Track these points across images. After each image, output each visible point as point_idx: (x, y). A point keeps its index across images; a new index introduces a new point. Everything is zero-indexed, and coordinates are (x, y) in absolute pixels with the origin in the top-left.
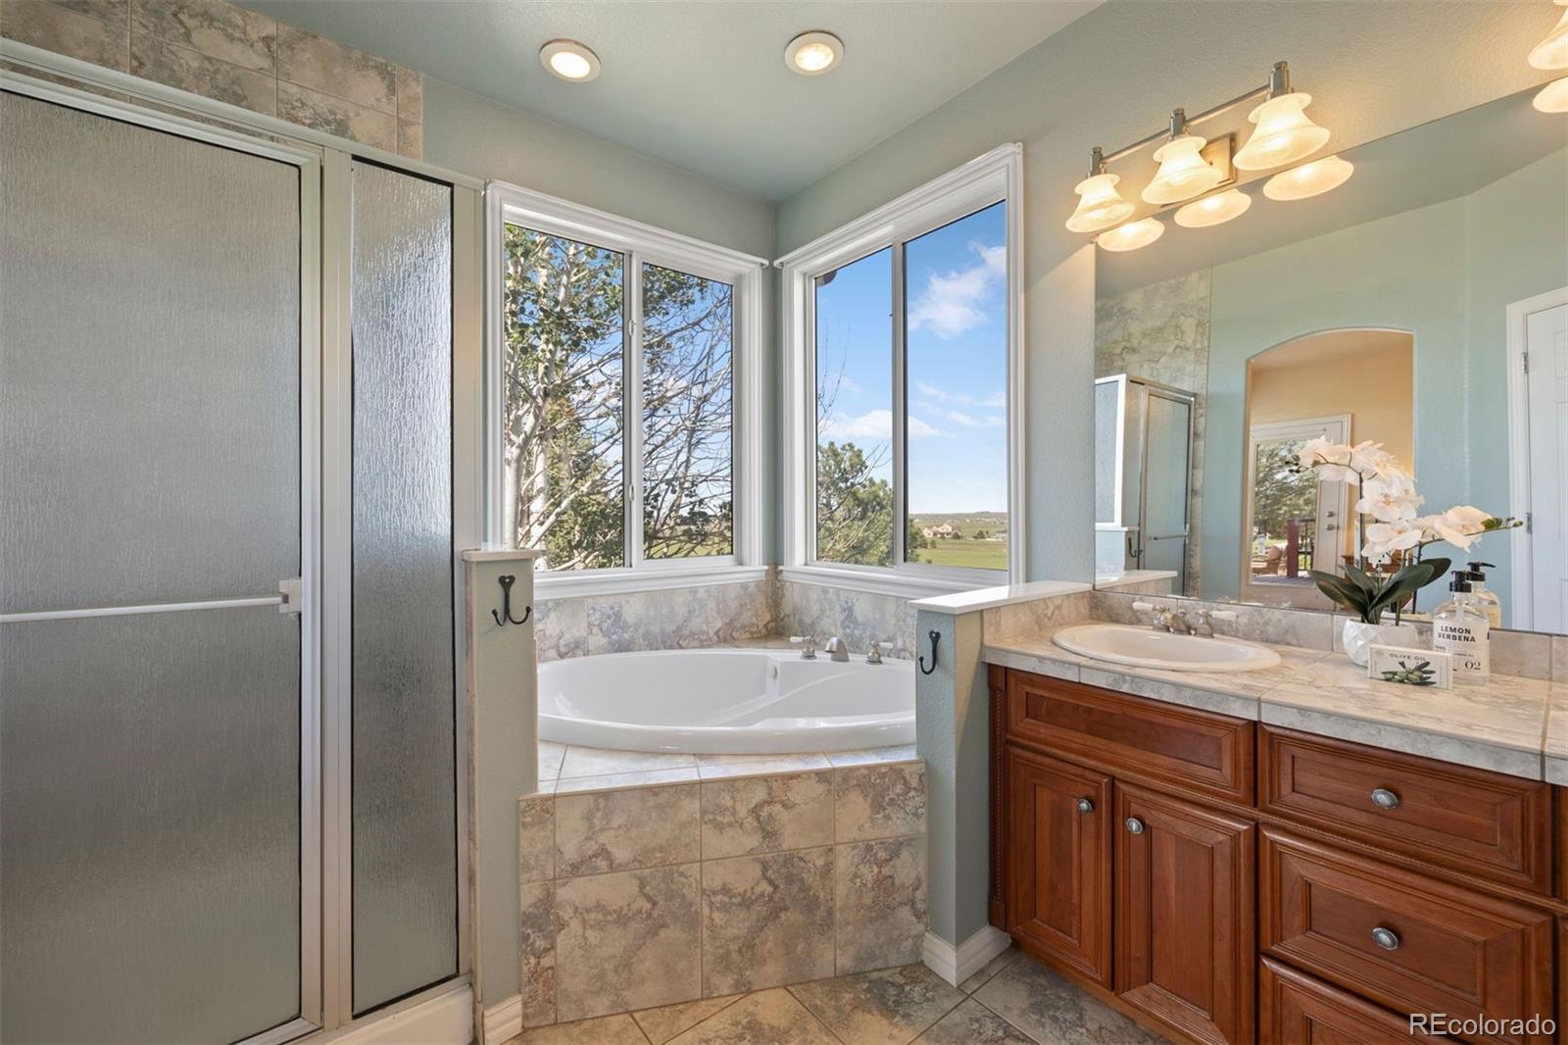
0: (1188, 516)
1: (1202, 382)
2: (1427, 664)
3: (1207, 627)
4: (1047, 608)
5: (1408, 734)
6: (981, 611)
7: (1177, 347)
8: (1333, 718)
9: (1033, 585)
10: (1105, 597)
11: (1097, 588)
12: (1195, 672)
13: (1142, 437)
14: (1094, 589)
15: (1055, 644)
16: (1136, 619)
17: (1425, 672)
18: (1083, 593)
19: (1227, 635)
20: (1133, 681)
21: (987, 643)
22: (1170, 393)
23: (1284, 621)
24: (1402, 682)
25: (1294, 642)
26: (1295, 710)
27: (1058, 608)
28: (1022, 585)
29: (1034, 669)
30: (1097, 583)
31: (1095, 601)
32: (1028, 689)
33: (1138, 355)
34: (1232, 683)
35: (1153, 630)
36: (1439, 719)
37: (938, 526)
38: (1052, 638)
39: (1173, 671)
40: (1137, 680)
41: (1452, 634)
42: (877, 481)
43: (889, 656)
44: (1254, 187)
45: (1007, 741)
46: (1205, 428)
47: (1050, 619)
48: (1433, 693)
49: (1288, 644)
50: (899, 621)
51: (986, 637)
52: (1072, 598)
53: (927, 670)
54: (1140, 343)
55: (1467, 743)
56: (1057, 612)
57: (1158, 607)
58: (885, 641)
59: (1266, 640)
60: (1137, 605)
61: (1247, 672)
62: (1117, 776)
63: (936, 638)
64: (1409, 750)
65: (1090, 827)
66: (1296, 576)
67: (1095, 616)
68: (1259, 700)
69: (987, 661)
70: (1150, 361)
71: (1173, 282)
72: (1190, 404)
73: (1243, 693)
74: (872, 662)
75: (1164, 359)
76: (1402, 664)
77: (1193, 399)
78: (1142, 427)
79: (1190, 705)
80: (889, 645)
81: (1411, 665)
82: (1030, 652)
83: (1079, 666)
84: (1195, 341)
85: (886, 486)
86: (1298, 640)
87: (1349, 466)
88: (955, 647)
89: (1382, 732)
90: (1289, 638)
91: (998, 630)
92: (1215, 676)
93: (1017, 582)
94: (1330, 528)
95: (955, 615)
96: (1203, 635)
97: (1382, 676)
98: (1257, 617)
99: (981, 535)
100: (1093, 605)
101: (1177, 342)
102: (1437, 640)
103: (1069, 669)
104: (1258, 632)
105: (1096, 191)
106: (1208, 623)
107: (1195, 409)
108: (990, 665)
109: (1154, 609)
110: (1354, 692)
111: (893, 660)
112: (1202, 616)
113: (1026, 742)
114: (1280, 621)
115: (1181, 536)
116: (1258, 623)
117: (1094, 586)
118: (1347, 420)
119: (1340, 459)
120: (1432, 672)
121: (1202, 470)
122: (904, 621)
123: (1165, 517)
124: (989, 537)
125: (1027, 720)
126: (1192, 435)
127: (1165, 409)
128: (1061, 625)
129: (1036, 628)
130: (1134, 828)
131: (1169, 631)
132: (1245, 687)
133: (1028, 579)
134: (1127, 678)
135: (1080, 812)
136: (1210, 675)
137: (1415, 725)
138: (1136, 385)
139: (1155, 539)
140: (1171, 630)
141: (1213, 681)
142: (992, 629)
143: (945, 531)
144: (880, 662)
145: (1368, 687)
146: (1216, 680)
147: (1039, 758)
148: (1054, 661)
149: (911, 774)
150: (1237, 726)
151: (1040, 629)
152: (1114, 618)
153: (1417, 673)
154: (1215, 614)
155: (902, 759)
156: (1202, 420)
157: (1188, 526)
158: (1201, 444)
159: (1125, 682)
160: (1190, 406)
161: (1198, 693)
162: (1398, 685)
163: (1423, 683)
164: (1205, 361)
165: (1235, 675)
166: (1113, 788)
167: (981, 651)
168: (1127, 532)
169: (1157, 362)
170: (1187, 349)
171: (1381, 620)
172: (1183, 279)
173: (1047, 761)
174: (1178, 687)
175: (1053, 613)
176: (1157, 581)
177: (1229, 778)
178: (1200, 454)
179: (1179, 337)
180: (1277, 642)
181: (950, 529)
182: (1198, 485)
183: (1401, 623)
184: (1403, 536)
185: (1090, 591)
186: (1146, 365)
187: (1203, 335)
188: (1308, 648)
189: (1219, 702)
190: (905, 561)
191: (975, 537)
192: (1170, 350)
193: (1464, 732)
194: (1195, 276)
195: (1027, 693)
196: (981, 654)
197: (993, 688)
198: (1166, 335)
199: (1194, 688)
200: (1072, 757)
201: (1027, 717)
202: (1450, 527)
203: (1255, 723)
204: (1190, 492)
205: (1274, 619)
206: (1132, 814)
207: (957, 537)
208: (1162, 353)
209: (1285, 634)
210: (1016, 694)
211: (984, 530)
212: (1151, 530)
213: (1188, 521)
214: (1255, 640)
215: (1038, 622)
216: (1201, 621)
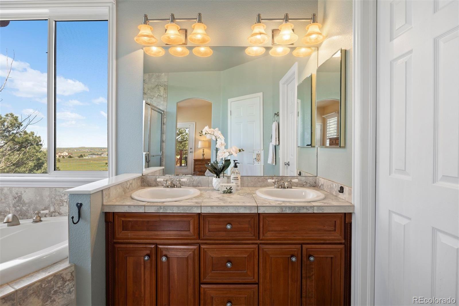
0: (161, 149)
1: (165, 107)
2: (231, 187)
3: (179, 184)
4: (127, 185)
5: (234, 208)
6: (102, 191)
7: (158, 95)
8: (219, 207)
9: (119, 176)
10: (147, 178)
11: (143, 175)
12: (181, 201)
13: (149, 122)
14: (142, 175)
15: (133, 199)
16: (157, 185)
17: (231, 190)
18: (139, 177)
19: (184, 186)
20: (164, 208)
21: (105, 204)
22: (157, 109)
23: (198, 179)
24: (226, 193)
25: (200, 185)
26: (210, 207)
27: (131, 184)
28: (114, 177)
29: (126, 211)
30: (143, 173)
31: (143, 180)
32: (123, 219)
33: (147, 96)
34: (193, 202)
35: (163, 188)
36: (238, 202)
37: (61, 153)
38: (131, 196)
39: (175, 201)
40: (165, 207)
41: (235, 179)
42: (29, 132)
43: (45, 216)
44: (191, 48)
45: (114, 242)
46: (166, 122)
47: (128, 189)
48: (233, 195)
49: (199, 186)
50: (52, 199)
51: (104, 201)
52: (136, 180)
53: (75, 222)
54: (147, 92)
55: (245, 207)
56: (131, 186)
57: (165, 180)
58: (43, 210)
59: (194, 186)
60: (158, 180)
61: (194, 197)
62: (158, 243)
63: (80, 206)
64: (234, 212)
65: (148, 265)
66: (182, 165)
67: (142, 185)
68: (201, 206)
69: (105, 211)
70: (150, 98)
71: (157, 74)
72: (162, 113)
73: (197, 205)
74: (35, 222)
75: (154, 98)
76: (227, 188)
77: (163, 112)
78: (149, 119)
79: (182, 212)
80: (47, 211)
81: (228, 188)
82: (124, 204)
83: (145, 206)
84: (163, 94)
85: (33, 135)
86: (201, 185)
87: (213, 135)
88: (90, 208)
89: (229, 209)
90: (199, 185)
91: (109, 197)
92: (187, 201)
93: (112, 176)
94: (191, 152)
95: (90, 194)
96: (178, 187)
97: (223, 192)
98: (191, 180)
99: (81, 156)
100: (142, 181)
101: (158, 94)
102: (232, 181)
103: (141, 208)
104: (192, 184)
105: (145, 30)
106: (180, 183)
107: (163, 115)
108: (105, 212)
109: (164, 181)
110: (220, 198)
111: (48, 218)
112: (178, 181)
113: (122, 241)
114: (197, 180)
115: (160, 155)
116: (191, 181)
117: (142, 174)
118: (194, 123)
119: (211, 132)
120: (232, 189)
121: (165, 135)
122: (55, 198)
123: (155, 150)
124: (85, 157)
125: (123, 232)
126: (162, 124)
127: (156, 114)
128: (132, 190)
129: (124, 193)
130: (164, 260)
131: (168, 187)
132: (196, 203)
133: (117, 174)
134: (162, 207)
135: (144, 261)
136: (186, 201)
137: (235, 205)
138: (148, 105)
139: (153, 156)
140: (169, 187)
141: (187, 203)
142: (107, 197)
143: (65, 155)
144: (41, 221)
145: (221, 196)
146: (188, 202)
147: (128, 246)
148: (134, 206)
149: (66, 274)
150: (194, 216)
151: (125, 193)
152: (149, 185)
153: (229, 190)
154: (182, 180)
155: (61, 269)
156: (165, 119)
157: (161, 152)
158: (165, 126)
159: (161, 209)
160: (162, 114)
161: (184, 208)
162: (226, 194)
163: (231, 192)
164: (166, 101)
165: (192, 199)
166: (157, 248)
167: (102, 207)
168: (145, 154)
169: (152, 99)
170: (161, 96)
171: (220, 177)
172: (160, 74)
173: (131, 246)
174: (178, 207)
175: (129, 187)
176: (159, 170)
177: (192, 233)
178: (165, 130)
179: (159, 92)
180: (196, 186)
181: (67, 154)
182: (164, 139)
183: (224, 177)
184: (225, 154)
185: (141, 176)
186: (149, 99)
187: (165, 93)
188: (204, 187)
189: (190, 209)
190: (54, 170)
191: (79, 157)
192: (156, 96)
193: (244, 204)
194: (163, 74)
195: (123, 221)
196: (102, 209)
197: (107, 222)
198: (155, 91)
199: (183, 206)
200: (141, 241)
201: (123, 230)
202: (233, 151)
203: (199, 213)
204: (162, 141)
205: (195, 179)
206: (163, 255)
207: (70, 157)
208: (154, 96)
209: (198, 183)
210: (118, 222)
211: (83, 154)
212: (152, 153)
213: (161, 150)
214: (191, 186)
215: (125, 191)
216: (178, 183)
